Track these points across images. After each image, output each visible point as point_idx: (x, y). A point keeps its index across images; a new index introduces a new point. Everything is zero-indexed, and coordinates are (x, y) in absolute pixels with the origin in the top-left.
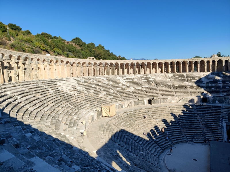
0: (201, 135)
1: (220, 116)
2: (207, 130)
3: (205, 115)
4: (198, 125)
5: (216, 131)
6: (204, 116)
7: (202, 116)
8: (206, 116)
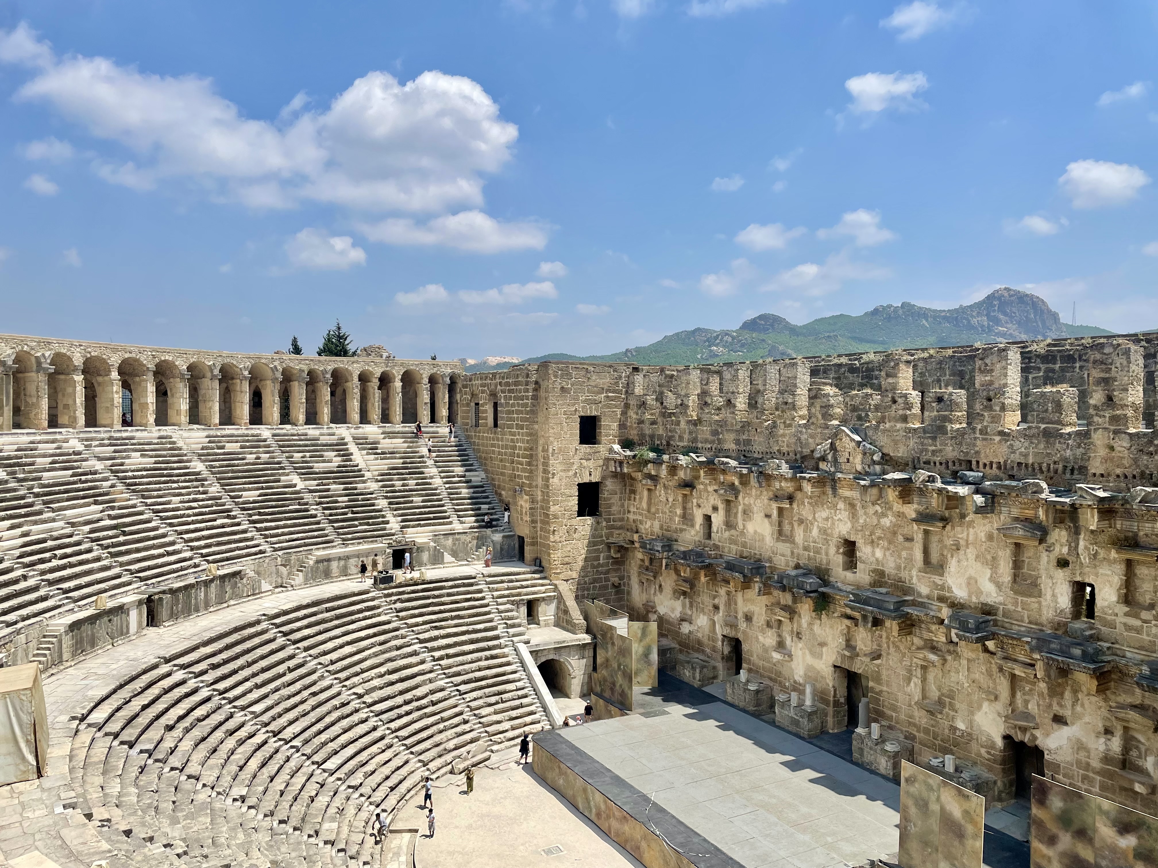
0: (467, 727)
1: (491, 621)
2: (474, 694)
3: (437, 628)
4: (431, 681)
5: (505, 692)
6: (436, 633)
7: (426, 635)
8: (442, 632)
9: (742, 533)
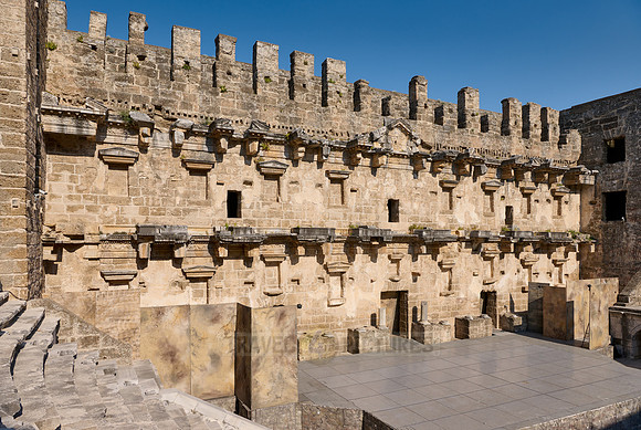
9: (287, 205)
